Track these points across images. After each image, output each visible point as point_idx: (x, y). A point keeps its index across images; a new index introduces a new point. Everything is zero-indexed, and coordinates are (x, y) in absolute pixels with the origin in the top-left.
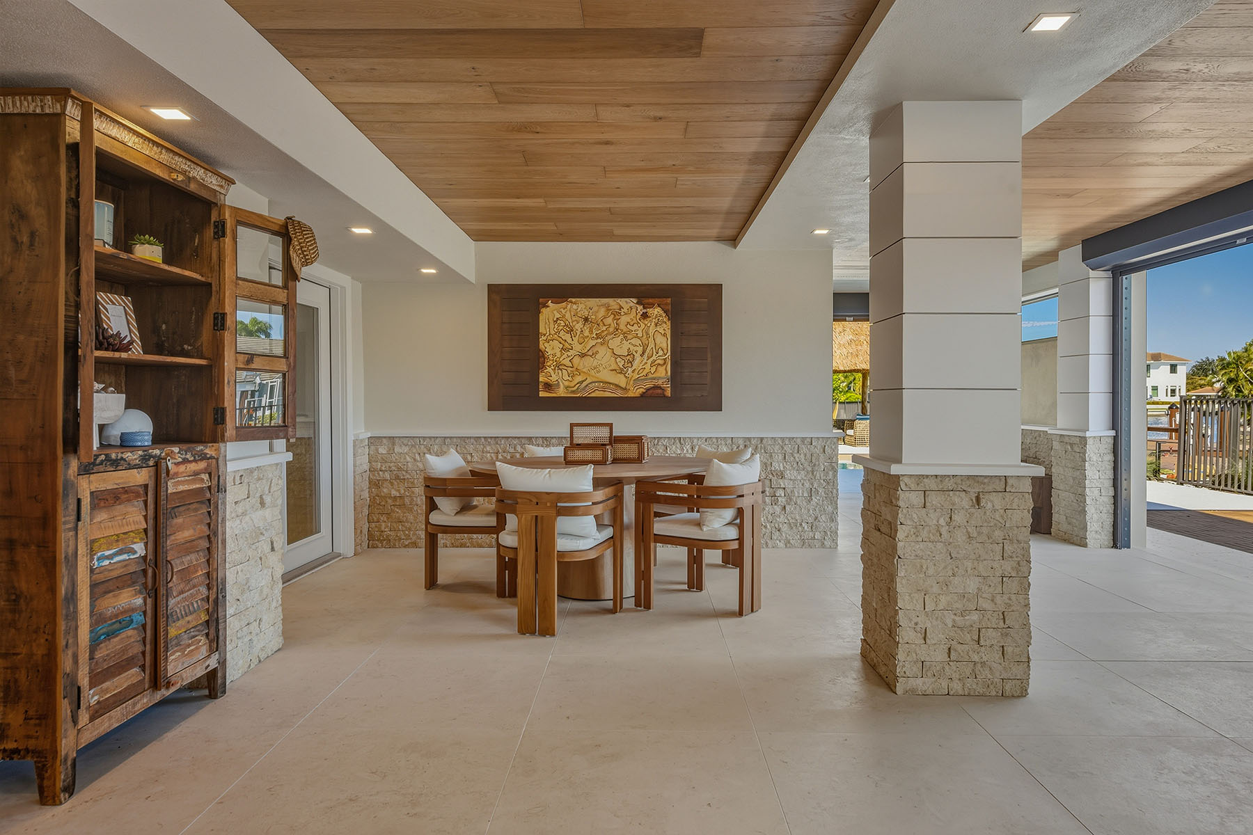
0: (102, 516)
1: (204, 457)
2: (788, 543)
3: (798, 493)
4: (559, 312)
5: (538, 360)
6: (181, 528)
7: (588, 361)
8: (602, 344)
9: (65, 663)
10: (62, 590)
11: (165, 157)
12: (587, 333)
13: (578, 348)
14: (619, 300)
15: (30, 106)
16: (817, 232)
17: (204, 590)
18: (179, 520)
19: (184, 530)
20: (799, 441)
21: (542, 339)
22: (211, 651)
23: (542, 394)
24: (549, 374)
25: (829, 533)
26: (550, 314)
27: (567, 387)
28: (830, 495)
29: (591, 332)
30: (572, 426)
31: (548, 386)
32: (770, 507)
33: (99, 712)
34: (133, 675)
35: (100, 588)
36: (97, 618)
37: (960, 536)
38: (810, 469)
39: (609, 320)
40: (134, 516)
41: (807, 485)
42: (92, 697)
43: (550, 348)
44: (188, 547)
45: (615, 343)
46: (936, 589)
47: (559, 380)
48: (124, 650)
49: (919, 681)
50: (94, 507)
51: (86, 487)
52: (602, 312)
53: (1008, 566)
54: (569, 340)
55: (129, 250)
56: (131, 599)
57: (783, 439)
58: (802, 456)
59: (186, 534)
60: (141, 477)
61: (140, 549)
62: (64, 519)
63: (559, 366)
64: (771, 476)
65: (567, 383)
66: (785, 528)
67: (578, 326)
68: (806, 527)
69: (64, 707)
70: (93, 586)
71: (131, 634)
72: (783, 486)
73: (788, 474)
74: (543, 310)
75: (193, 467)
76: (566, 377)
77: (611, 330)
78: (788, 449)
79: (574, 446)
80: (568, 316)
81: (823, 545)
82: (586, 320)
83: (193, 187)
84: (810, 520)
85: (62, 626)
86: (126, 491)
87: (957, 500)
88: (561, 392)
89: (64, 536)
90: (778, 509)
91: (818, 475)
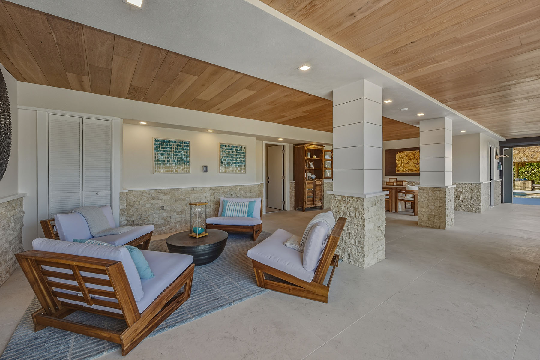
0: (308, 185)
1: (320, 180)
2: (464, 210)
3: (467, 197)
4: (401, 155)
5: (396, 165)
6: (317, 188)
7: (407, 165)
8: (410, 161)
9: (305, 199)
10: (304, 192)
11: (315, 147)
12: (407, 159)
13: (405, 162)
14: (415, 151)
15: (302, 146)
16: (461, 132)
17: (320, 196)
18: (317, 187)
19: (318, 188)
20: (467, 184)
21: (397, 160)
22: (321, 204)
23: (396, 172)
24: (398, 168)
25: (478, 209)
26: (398, 156)
27: (402, 171)
28: (478, 199)
29: (408, 158)
30: (389, 178)
31: (398, 170)
32: (458, 201)
33: (308, 205)
34: (311, 203)
35: (308, 192)
36: (308, 195)
37: (430, 198)
38: (471, 192)
39: (412, 156)
40: (312, 186)
41: (470, 196)
42: (307, 203)
43: (399, 162)
44: (318, 190)
45: (414, 160)
46: (425, 207)
47: (400, 168)
48: (310, 200)
49: (422, 223)
50: (307, 184)
51: (307, 182)
52: (411, 154)
53: (441, 205)
54: (403, 160)
55: (312, 158)
56: (311, 194)
57: (462, 183)
58: (469, 188)
59: (318, 189)
60: (312, 182)
61: (312, 189)
62: (305, 185)
63: (400, 166)
64: (458, 193)
65: (402, 170)
66: (463, 206)
67: (405, 157)
68: (470, 207)
69: (304, 203)
70: (307, 192)
71: (311, 198)
72: (462, 195)
73: (464, 192)
74: (397, 154)
75: (319, 181)
76: (402, 168)
77: (413, 158)
78: (464, 186)
79: (390, 182)
80: (402, 155)
81: (476, 212)
82: (407, 156)
83: (319, 149)
84: (471, 205)
85: (304, 195)
86: (311, 183)
87: (429, 191)
88: (401, 172)
89: (304, 186)
90: (460, 201)
91: (474, 193)
